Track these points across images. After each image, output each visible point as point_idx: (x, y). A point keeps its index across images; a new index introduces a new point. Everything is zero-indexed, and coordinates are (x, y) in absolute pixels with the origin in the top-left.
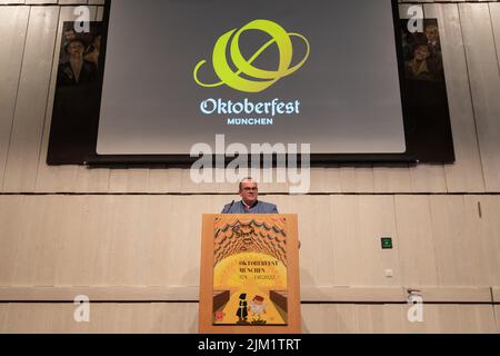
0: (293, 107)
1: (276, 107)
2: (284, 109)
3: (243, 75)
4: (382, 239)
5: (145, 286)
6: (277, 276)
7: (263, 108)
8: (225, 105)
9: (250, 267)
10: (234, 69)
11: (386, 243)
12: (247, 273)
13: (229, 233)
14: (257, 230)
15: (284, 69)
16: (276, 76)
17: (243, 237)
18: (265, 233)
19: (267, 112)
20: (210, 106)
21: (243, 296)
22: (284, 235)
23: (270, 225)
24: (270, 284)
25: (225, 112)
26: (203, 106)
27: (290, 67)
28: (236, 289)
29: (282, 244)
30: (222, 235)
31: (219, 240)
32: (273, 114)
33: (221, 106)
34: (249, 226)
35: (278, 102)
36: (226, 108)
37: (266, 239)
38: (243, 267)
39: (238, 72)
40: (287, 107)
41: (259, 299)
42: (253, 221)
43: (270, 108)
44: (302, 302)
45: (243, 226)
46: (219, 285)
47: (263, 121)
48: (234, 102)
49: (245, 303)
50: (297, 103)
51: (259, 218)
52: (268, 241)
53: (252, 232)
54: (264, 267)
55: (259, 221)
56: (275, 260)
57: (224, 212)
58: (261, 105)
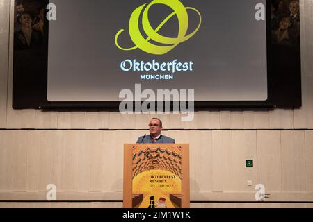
0: (188, 66)
1: (175, 66)
2: (181, 67)
3: (151, 41)
4: (246, 161)
5: (87, 191)
6: (175, 185)
7: (166, 67)
8: (138, 64)
9: (157, 179)
10: (145, 36)
11: (249, 163)
12: (155, 183)
13: (142, 156)
14: (161, 155)
15: (182, 36)
16: (176, 41)
17: (152, 159)
18: (167, 156)
19: (169, 69)
20: (127, 65)
21: (152, 198)
22: (180, 158)
23: (170, 151)
24: (170, 190)
25: (139, 70)
26: (122, 65)
27: (186, 35)
28: (148, 193)
29: (178, 164)
30: (137, 158)
31: (135, 161)
32: (174, 71)
33: (135, 65)
34: (156, 152)
35: (177, 62)
36: (139, 67)
37: (168, 160)
38: (152, 179)
39: (148, 39)
40: (184, 67)
41: (162, 200)
42: (159, 149)
43: (171, 67)
44: (191, 202)
45: (152, 152)
46: (136, 191)
47: (166, 77)
48: (145, 62)
49: (153, 203)
50: (191, 63)
51: (163, 146)
52: (169, 162)
53: (158, 156)
54: (166, 179)
55: (163, 149)
56: (173, 174)
57: (138, 142)
58: (165, 64)
